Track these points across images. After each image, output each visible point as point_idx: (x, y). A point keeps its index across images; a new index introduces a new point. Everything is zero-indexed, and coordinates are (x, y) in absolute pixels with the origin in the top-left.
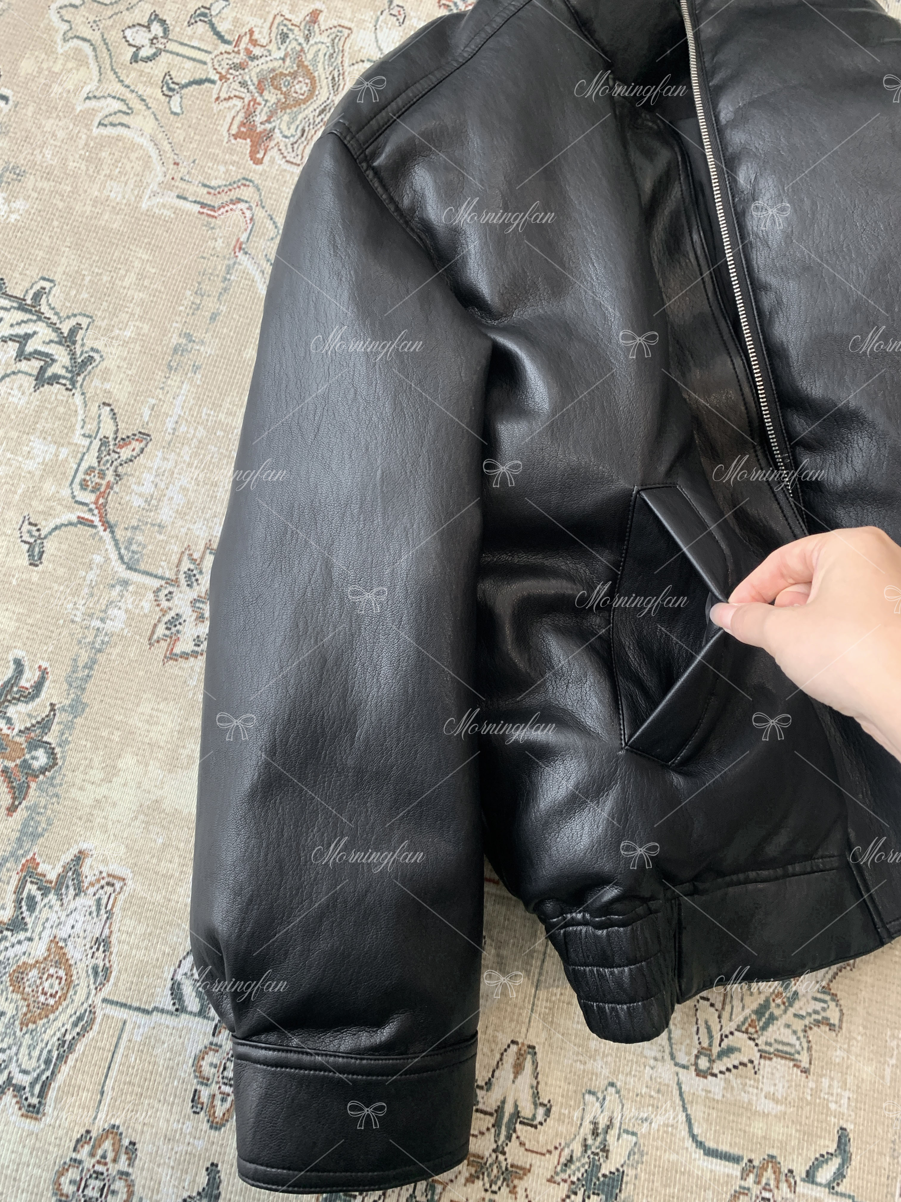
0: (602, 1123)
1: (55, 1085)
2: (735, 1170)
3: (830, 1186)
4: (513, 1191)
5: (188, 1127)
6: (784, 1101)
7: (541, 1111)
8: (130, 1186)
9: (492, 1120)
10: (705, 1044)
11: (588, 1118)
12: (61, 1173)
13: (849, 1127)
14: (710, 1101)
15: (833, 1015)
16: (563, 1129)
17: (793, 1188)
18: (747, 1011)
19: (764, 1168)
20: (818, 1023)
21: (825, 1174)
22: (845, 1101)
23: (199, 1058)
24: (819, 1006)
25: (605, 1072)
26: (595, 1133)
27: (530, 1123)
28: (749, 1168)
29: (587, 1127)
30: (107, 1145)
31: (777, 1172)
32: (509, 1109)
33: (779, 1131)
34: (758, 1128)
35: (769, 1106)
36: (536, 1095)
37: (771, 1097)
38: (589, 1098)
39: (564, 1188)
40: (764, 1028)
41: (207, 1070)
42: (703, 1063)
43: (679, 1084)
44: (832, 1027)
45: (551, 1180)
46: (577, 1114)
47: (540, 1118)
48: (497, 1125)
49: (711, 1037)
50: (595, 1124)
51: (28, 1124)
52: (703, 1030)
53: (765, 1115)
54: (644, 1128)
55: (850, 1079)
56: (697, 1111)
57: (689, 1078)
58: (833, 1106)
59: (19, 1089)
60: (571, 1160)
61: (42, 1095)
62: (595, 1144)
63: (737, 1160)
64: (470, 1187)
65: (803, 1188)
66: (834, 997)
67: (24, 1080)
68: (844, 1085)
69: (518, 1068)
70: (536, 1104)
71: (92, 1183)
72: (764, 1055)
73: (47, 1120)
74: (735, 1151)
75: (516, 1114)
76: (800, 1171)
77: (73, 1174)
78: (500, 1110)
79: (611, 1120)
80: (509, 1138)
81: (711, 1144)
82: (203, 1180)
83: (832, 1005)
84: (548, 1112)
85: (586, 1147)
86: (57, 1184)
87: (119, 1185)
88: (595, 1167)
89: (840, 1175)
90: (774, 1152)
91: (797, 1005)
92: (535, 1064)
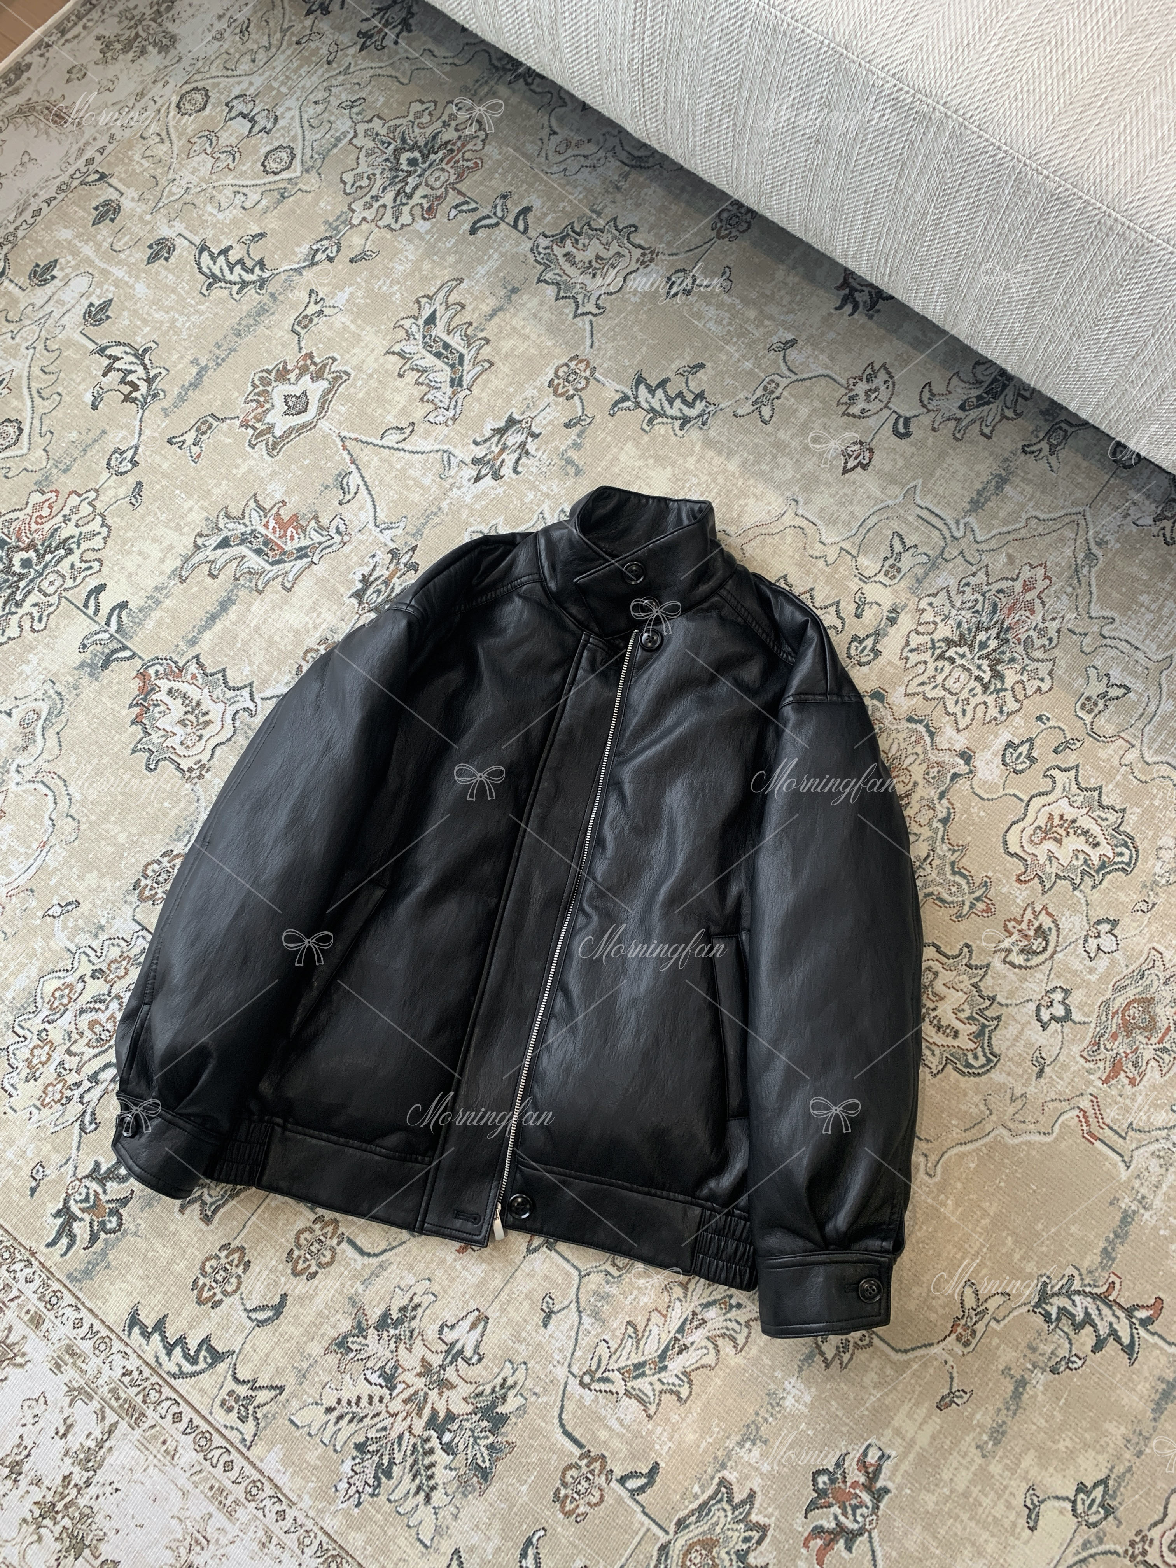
0: (510, 1382)
1: (222, 1210)
2: (577, 1452)
3: (633, 1493)
4: (441, 1394)
5: (281, 1267)
6: (628, 1428)
7: (476, 1357)
8: (239, 1284)
9: (445, 1348)
10: (593, 1368)
11: (502, 1375)
12: (207, 1259)
13: (662, 1464)
14: (580, 1403)
15: (684, 1392)
16: (484, 1373)
17: (608, 1481)
18: (629, 1362)
19: (595, 1460)
20: (672, 1392)
21: (632, 1484)
22: (666, 1448)
23: (301, 1232)
24: (677, 1382)
25: (525, 1354)
26: (502, 1386)
27: (467, 1361)
28: (586, 1455)
29: (499, 1380)
30: (236, 1256)
31: (603, 1466)
32: (458, 1346)
33: (616, 1443)
34: (603, 1435)
35: (616, 1426)
36: (477, 1347)
37: (621, 1422)
38: (508, 1364)
39: (470, 1408)
40: (635, 1378)
41: (302, 1241)
42: (587, 1379)
43: (566, 1384)
44: (680, 1399)
45: (465, 1399)
46: (496, 1370)
47: (474, 1360)
48: (448, 1352)
49: (599, 1367)
50: (505, 1380)
51: (202, 1225)
52: (596, 1359)
53: (611, 1429)
54: (533, 1399)
55: (676, 1436)
56: (570, 1406)
57: (574, 1383)
58: (657, 1447)
59: (204, 1203)
60: (481, 1394)
61: (215, 1212)
62: (499, 1392)
63: (580, 1446)
64: (417, 1379)
65: (614, 1484)
66: (690, 1382)
67: (209, 1200)
68: (670, 1439)
69: (473, 1326)
70: (476, 1352)
71: (222, 1273)
72: (627, 1393)
73: (212, 1227)
74: (583, 1441)
75: (461, 1352)
76: (618, 1472)
77: (213, 1262)
78: (453, 1345)
79: (516, 1383)
80: (451, 1363)
81: (570, 1429)
82: (277, 1300)
83: (687, 1386)
84: (480, 1360)
85: (493, 1391)
86: (204, 1264)
87: (234, 1280)
88: (494, 1405)
89: (642, 1489)
90: (607, 1454)
91: (663, 1374)
92: (485, 1328)
